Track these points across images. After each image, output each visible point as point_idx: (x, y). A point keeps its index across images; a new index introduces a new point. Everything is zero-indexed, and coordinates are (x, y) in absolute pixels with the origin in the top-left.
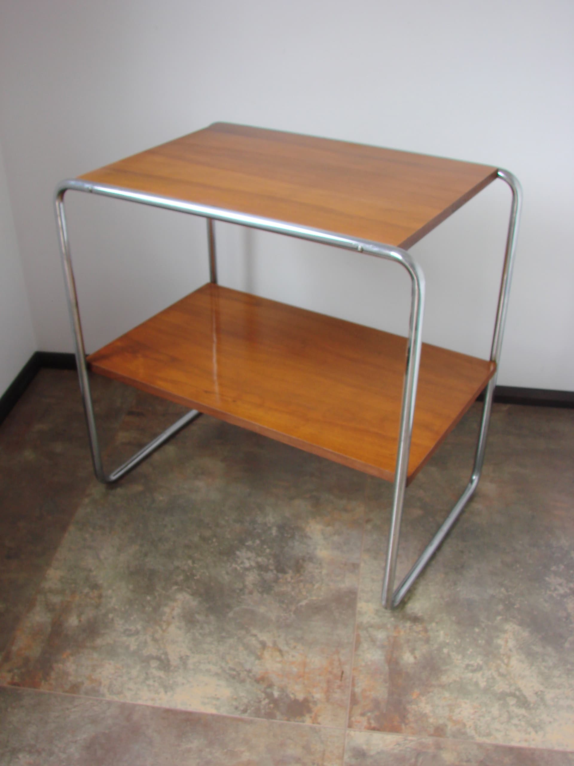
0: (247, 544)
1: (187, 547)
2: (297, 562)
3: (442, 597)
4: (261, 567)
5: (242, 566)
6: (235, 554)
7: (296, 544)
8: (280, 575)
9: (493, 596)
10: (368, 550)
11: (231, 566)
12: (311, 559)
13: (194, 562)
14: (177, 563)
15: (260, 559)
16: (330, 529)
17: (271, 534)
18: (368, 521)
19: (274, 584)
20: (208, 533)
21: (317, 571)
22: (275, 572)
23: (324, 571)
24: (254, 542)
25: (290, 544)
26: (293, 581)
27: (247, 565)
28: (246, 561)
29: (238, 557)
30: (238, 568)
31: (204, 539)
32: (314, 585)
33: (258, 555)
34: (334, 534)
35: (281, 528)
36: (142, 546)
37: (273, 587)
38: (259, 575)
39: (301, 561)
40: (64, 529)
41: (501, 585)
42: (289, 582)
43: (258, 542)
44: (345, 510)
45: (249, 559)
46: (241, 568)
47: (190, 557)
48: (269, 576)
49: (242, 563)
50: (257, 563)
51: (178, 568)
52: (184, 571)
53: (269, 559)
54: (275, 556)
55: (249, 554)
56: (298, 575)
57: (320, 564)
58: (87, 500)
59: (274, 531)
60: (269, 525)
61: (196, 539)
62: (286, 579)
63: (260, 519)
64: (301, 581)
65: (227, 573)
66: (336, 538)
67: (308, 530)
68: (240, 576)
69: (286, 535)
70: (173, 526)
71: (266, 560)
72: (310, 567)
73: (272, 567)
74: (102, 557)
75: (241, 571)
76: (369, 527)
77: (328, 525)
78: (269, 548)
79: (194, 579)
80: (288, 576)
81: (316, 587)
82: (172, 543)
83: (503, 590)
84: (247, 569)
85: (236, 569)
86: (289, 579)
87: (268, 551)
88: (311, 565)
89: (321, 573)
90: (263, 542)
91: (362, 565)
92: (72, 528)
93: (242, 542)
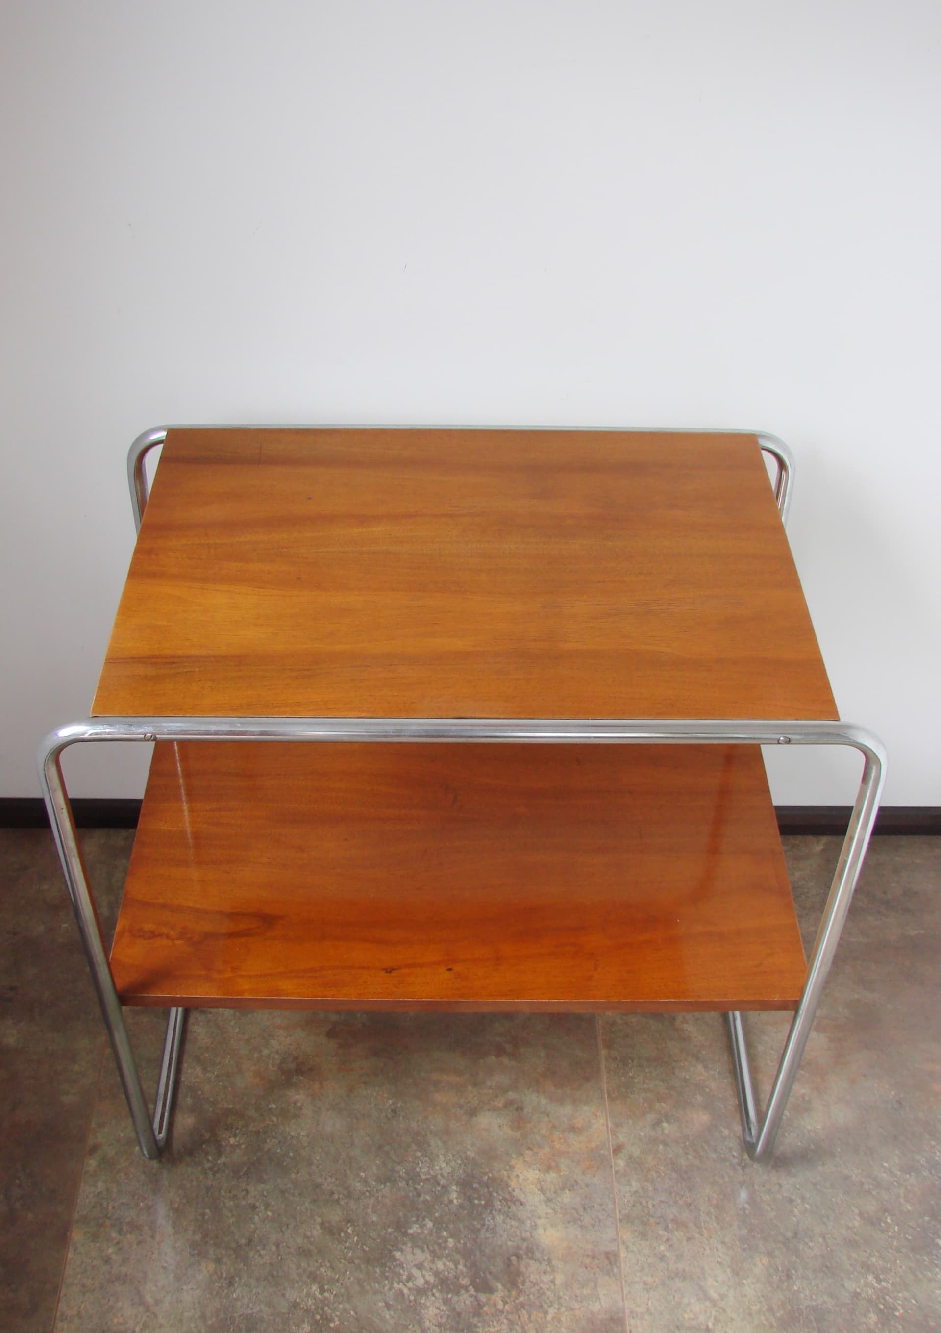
0: (410, 1231)
1: (304, 1253)
2: (508, 1264)
3: (771, 1309)
4: (446, 1285)
5: (410, 1285)
6: (395, 1259)
7: (500, 1218)
8: (483, 1297)
9: (856, 1295)
10: (627, 1219)
11: (390, 1289)
12: (530, 1251)
13: (322, 1290)
14: (292, 1295)
15: (440, 1265)
16: (552, 1176)
17: (451, 1202)
18: (618, 1149)
19: (475, 1321)
20: (335, 1216)
21: (546, 1278)
22: (472, 1291)
23: (559, 1278)
24: (422, 1226)
25: (489, 1221)
26: (507, 1307)
27: (420, 1282)
28: (416, 1272)
29: (401, 1266)
30: (406, 1291)
31: (331, 1230)
32: (546, 1313)
33: (435, 1256)
34: (563, 1189)
35: (465, 1184)
36: (218, 1261)
37: (476, 1326)
38: (446, 1302)
39: (513, 1258)
40: (63, 1239)
41: (867, 1267)
42: (502, 1312)
43: (430, 1224)
44: (573, 1129)
45: (420, 1267)
46: (410, 1289)
47: (314, 1277)
48: (464, 1301)
49: (410, 1278)
50: (437, 1273)
51: (295, 1305)
52: (307, 1311)
53: (456, 1264)
54: (466, 1254)
55: (421, 1256)
56: (514, 1293)
57: (549, 1261)
58: (92, 1163)
59: (454, 1195)
60: (443, 1182)
61: (317, 1232)
62: (495, 1305)
63: (424, 1170)
64: (523, 1305)
65: (388, 1306)
66: (567, 1197)
67: (513, 1184)
68: (413, 1310)
69: (476, 1202)
70: (267, 1206)
71: (451, 1265)
72: (532, 1270)
73: (465, 1281)
74: (149, 1299)
75: (412, 1298)
76: (621, 1163)
77: (549, 1168)
78: (452, 1236)
79: (330, 1328)
80: (497, 1297)
81: (549, 1317)
82: (274, 1248)
83: (870, 1278)
84: (421, 1292)
85: (402, 1293)
86: (500, 1305)
87: (451, 1242)
88: (533, 1266)
89: (553, 1281)
90: (438, 1222)
91: (623, 1254)
92: (77, 1235)
93: (401, 1226)
